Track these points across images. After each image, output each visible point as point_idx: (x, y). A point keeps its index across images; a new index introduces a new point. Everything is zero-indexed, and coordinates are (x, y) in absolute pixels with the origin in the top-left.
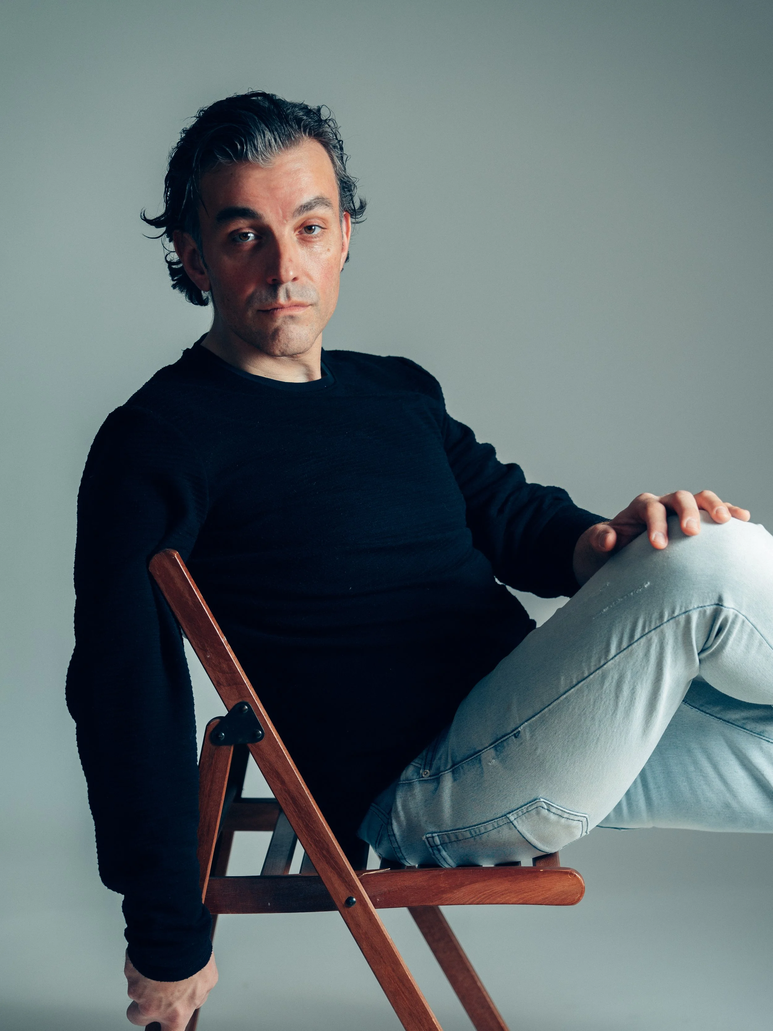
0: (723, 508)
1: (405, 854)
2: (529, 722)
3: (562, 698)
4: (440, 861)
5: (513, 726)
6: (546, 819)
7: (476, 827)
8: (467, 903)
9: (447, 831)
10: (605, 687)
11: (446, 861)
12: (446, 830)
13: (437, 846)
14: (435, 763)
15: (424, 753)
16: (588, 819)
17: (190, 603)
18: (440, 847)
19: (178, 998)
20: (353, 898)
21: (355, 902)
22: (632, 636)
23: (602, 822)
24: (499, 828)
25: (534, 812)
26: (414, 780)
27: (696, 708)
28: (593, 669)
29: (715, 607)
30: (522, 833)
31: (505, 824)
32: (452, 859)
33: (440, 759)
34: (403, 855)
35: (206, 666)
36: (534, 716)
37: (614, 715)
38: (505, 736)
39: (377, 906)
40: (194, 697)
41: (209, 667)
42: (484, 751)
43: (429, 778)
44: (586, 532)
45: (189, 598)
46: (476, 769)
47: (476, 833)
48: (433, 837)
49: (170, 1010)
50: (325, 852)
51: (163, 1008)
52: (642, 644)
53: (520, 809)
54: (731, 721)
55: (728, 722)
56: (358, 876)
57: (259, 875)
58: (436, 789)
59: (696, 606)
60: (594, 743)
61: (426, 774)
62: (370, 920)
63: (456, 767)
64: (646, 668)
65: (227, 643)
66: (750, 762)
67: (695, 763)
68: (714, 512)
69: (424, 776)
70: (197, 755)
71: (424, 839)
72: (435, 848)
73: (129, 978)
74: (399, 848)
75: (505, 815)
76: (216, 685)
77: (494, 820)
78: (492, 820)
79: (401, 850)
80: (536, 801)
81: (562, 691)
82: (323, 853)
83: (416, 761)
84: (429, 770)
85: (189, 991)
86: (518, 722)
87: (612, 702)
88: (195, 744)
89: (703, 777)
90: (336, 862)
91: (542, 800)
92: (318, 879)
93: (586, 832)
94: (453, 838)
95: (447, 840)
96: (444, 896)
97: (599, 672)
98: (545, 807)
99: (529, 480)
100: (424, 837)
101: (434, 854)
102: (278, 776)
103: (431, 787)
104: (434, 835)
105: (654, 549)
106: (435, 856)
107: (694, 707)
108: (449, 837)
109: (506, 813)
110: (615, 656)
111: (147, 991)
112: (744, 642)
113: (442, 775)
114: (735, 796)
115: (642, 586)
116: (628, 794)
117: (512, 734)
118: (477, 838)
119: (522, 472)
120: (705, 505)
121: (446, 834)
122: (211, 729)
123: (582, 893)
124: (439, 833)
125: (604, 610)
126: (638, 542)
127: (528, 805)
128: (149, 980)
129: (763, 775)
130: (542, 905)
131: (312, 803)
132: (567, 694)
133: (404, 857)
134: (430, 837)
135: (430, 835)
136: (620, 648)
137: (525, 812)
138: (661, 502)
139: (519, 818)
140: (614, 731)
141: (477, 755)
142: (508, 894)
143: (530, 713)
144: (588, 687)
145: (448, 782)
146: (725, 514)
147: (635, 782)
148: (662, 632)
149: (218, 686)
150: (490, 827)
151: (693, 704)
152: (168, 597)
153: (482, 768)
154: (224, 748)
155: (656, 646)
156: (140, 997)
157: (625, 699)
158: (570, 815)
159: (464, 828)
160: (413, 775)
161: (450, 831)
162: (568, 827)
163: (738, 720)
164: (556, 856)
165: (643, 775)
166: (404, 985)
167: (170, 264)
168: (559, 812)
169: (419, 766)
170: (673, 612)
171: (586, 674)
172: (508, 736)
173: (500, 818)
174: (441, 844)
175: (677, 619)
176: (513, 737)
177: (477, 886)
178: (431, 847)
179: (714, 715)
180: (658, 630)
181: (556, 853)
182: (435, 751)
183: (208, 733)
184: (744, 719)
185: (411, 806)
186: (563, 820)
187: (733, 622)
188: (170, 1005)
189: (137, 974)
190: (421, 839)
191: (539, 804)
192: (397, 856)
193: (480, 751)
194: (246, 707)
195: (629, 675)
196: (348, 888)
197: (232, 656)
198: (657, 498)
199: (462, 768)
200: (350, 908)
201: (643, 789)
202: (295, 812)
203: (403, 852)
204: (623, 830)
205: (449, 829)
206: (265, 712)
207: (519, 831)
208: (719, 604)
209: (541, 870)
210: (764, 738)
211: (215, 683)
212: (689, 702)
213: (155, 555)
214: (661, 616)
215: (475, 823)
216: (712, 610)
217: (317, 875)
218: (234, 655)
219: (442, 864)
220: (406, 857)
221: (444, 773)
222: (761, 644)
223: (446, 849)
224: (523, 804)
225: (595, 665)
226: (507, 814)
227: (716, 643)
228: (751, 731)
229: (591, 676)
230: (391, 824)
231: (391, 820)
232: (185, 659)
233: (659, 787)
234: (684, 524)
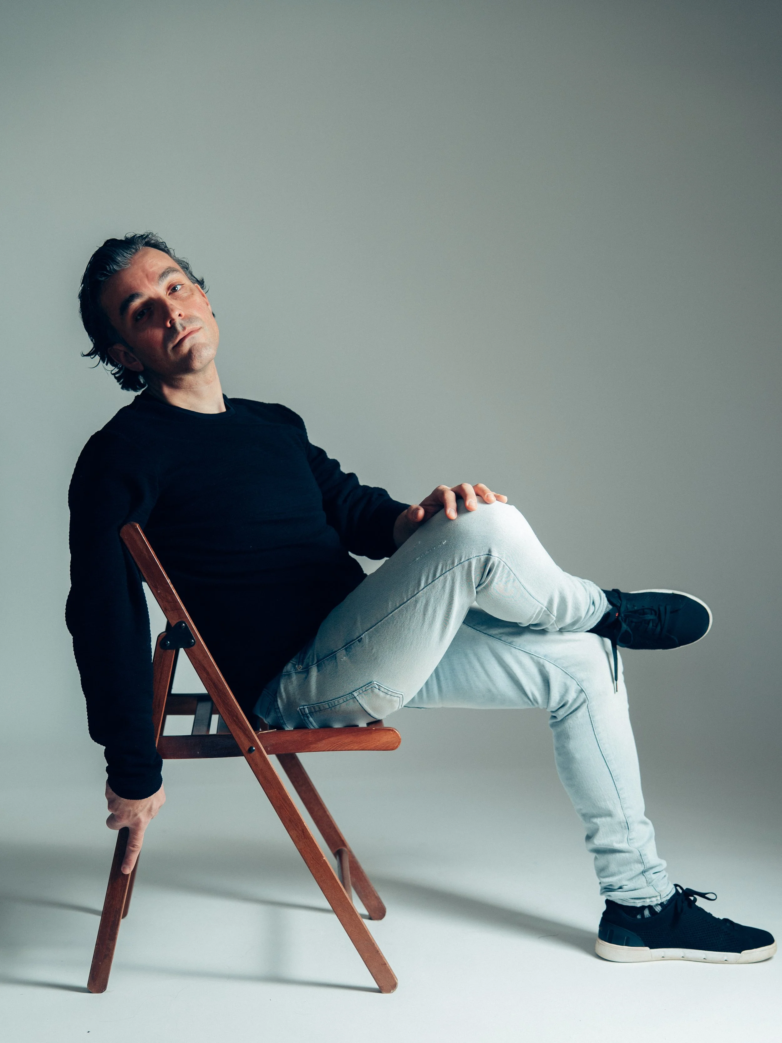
0: (491, 495)
1: (285, 721)
2: (368, 631)
3: (389, 616)
4: (309, 724)
5: (358, 635)
6: (377, 696)
7: (333, 701)
8: (326, 750)
9: (314, 705)
10: (417, 608)
11: (312, 724)
12: (313, 703)
13: (307, 714)
14: (306, 661)
15: (298, 655)
16: (404, 696)
17: (147, 557)
18: (309, 715)
19: (141, 811)
20: (253, 747)
21: (254, 750)
22: (435, 575)
23: (409, 703)
24: (347, 702)
25: (370, 691)
26: (292, 672)
27: (471, 627)
28: (409, 597)
29: (486, 556)
30: (362, 705)
31: (351, 698)
32: (316, 723)
33: (309, 658)
34: (284, 721)
35: (157, 598)
36: (371, 628)
37: (422, 627)
38: (352, 641)
39: (268, 753)
40: (150, 618)
41: (159, 598)
42: (338, 651)
43: (302, 670)
44: (402, 514)
45: (146, 554)
46: (333, 663)
47: (332, 705)
48: (304, 709)
49: (135, 818)
50: (235, 718)
51: (131, 817)
52: (441, 580)
53: (361, 689)
54: (492, 635)
55: (491, 636)
56: (256, 734)
57: (191, 735)
58: (306, 678)
59: (474, 556)
60: (409, 645)
61: (300, 668)
62: (264, 761)
63: (319, 662)
64: (443, 596)
65: (171, 583)
66: (504, 662)
67: (470, 663)
68: (486, 496)
69: (298, 669)
70: (152, 656)
71: (298, 710)
72: (305, 715)
73: (108, 799)
74: (282, 716)
75: (351, 693)
76: (164, 611)
77: (344, 696)
78: (343, 696)
79: (283, 718)
80: (371, 683)
81: (389, 612)
82: (233, 719)
83: (293, 660)
84: (302, 666)
85: (148, 806)
86: (361, 632)
87: (421, 618)
88: (151, 649)
89: (475, 672)
90: (242, 725)
91: (375, 682)
92: (231, 737)
93: (401, 706)
94: (317, 709)
95: (313, 710)
96: (311, 746)
97: (414, 598)
98: (377, 687)
99: (361, 483)
100: (298, 708)
101: (305, 720)
102: (205, 669)
103: (304, 676)
104: (305, 707)
105: (449, 519)
106: (305, 721)
107: (469, 626)
108: (314, 708)
109: (351, 692)
110: (424, 588)
111: (121, 807)
112: (504, 580)
113: (310, 668)
114: (494, 684)
115: (441, 543)
116: (427, 684)
117: (357, 640)
118: (333, 708)
119: (357, 478)
120: (480, 493)
121: (312, 706)
122: (160, 639)
123: (399, 743)
124: (308, 705)
125: (417, 559)
126: (439, 516)
127: (366, 686)
128: (122, 799)
129: (511, 670)
130: (374, 750)
131: (226, 686)
132: (393, 613)
133: (285, 723)
134: (302, 709)
135: (302, 707)
136: (427, 583)
137: (364, 691)
138: (452, 490)
139: (360, 695)
140: (422, 637)
141: (334, 654)
142: (353, 744)
143: (369, 626)
144: (406, 609)
145: (314, 673)
146: (493, 498)
147: (432, 675)
148: (453, 572)
149: (165, 611)
150: (341, 701)
151: (469, 625)
152: (132, 553)
153: (337, 663)
154: (170, 651)
155: (450, 581)
156: (116, 810)
157: (429, 616)
158: (393, 693)
159: (325, 702)
160: (291, 669)
161: (316, 704)
162: (391, 701)
163: (497, 634)
164: (382, 722)
165: (436, 671)
166: (286, 802)
167: (114, 374)
168: (386, 691)
169: (295, 663)
170: (461, 560)
171: (405, 600)
172: (354, 641)
173: (348, 695)
174: (309, 713)
175: (463, 564)
176: (358, 642)
177: (332, 739)
178: (303, 715)
179: (482, 631)
180: (451, 571)
181: (381, 720)
182: (305, 653)
183: (158, 641)
184: (501, 634)
185: (290, 689)
186: (388, 696)
187: (498, 566)
188: (136, 815)
189: (115, 795)
190: (297, 710)
191: (372, 686)
192: (280, 722)
193: (336, 651)
194: (184, 625)
195: (432, 600)
196: (249, 741)
197: (174, 591)
198: (450, 488)
199: (324, 664)
200: (251, 754)
201: (437, 681)
202: (216, 692)
203: (284, 720)
204: (422, 709)
205: (314, 703)
206: (195, 627)
207: (359, 704)
208: (489, 554)
209: (373, 729)
210: (513, 646)
211: (163, 609)
212: (466, 623)
213: (124, 526)
214: (453, 563)
215: (331, 699)
216: (484, 558)
217: (230, 734)
218: (175, 591)
219: (309, 726)
220: (286, 723)
221: (311, 667)
222: (514, 581)
223: (312, 716)
224: (363, 685)
225: (411, 594)
226: (353, 692)
227: (487, 580)
228: (505, 642)
229: (409, 601)
230: (277, 701)
231: (277, 699)
232: (144, 594)
233: (446, 679)
234: (467, 504)
